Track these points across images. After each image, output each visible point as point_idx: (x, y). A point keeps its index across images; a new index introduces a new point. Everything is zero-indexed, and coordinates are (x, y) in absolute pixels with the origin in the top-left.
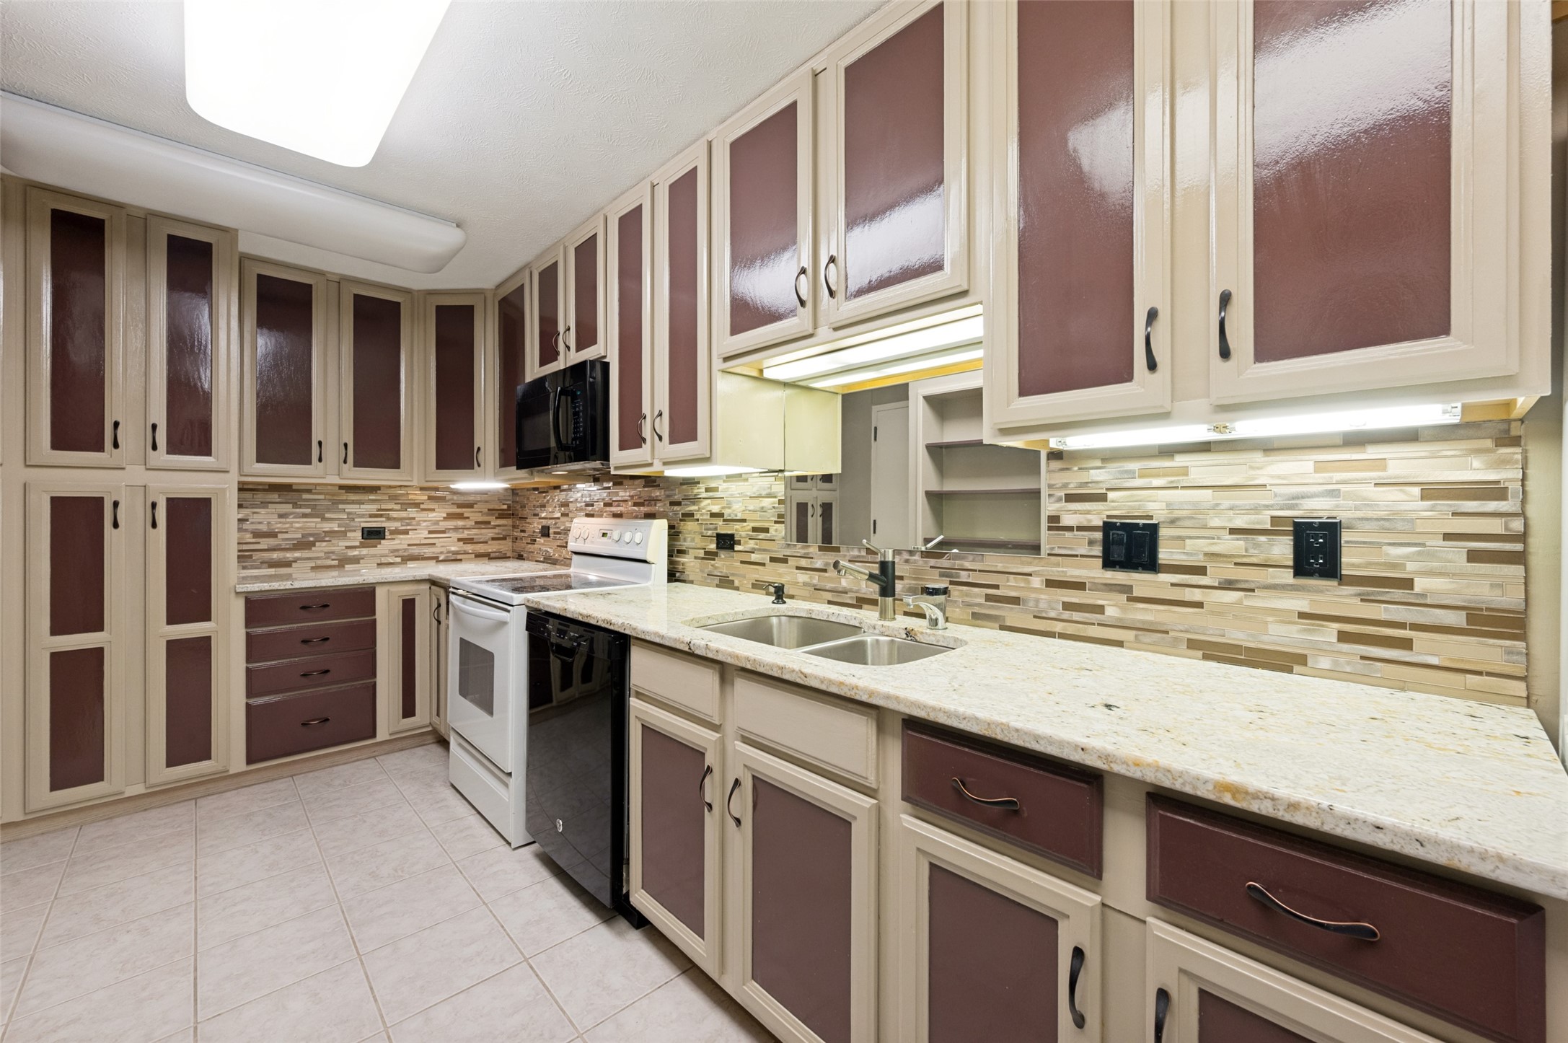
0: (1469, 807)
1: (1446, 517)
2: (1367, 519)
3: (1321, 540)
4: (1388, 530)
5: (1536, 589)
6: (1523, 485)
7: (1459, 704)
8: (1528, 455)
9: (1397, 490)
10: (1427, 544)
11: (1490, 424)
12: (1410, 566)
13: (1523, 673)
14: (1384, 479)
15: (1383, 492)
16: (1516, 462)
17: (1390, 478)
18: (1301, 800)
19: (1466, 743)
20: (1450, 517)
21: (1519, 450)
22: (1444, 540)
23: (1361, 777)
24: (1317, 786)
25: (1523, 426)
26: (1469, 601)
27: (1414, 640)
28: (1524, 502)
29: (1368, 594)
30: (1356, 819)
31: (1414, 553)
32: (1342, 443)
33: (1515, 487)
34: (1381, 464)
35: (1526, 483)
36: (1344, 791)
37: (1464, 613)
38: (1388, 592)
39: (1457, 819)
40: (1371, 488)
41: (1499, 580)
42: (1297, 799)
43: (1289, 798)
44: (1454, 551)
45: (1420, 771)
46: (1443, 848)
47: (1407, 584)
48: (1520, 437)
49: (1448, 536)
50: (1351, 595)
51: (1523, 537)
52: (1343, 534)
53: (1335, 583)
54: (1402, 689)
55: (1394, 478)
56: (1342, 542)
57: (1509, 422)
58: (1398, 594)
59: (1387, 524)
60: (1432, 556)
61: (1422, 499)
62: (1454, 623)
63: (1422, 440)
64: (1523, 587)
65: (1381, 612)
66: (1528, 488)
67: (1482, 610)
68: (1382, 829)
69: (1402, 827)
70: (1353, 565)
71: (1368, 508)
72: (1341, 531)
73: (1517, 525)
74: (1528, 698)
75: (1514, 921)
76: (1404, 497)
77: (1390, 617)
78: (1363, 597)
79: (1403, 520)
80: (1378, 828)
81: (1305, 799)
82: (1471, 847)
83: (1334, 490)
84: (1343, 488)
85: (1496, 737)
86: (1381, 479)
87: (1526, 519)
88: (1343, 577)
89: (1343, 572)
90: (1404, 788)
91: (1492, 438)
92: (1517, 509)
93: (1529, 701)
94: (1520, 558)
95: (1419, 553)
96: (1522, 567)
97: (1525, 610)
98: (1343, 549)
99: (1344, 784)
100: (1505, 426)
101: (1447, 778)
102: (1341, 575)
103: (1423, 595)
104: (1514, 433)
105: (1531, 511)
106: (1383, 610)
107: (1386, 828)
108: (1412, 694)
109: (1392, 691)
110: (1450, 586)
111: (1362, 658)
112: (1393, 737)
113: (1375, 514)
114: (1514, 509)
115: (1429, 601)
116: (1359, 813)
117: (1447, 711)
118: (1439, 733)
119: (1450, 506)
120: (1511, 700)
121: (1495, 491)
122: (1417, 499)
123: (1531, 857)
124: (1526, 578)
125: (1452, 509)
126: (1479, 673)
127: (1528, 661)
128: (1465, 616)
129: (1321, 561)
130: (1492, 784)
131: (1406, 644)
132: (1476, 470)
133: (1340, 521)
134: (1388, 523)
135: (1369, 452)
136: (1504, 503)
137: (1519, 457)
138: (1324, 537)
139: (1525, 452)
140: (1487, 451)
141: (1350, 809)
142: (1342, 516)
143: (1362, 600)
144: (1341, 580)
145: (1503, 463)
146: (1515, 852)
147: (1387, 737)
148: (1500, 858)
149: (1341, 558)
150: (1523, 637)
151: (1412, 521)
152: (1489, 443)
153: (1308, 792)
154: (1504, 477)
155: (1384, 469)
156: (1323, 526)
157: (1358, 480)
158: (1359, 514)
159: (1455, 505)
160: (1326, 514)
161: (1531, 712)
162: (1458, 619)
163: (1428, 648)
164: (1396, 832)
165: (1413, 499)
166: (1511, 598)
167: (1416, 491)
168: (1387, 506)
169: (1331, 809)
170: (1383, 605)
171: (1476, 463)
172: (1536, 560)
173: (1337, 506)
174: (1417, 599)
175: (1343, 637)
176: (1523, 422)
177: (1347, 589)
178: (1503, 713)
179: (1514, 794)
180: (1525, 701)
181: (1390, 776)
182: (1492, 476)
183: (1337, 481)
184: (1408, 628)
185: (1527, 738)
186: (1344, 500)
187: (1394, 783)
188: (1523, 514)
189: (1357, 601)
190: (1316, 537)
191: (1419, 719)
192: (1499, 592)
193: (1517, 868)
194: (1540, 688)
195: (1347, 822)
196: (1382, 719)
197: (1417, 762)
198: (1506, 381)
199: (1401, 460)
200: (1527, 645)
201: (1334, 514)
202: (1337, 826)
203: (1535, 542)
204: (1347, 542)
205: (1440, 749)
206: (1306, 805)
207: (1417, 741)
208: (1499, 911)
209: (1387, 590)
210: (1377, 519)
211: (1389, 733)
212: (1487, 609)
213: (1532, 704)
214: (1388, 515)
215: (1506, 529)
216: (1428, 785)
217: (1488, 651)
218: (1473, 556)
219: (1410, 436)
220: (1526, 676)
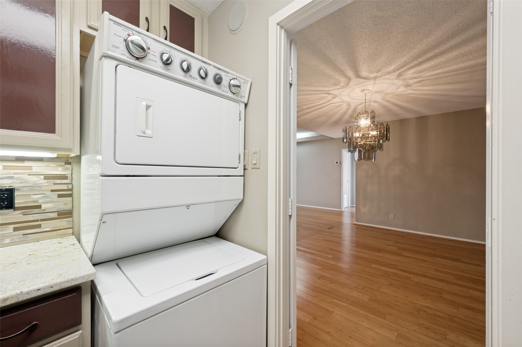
0: (63, 270)
1: (51, 185)
2: (25, 187)
3: (6, 195)
4: (33, 190)
5: (75, 203)
6: (72, 176)
7: (55, 240)
8: (73, 167)
9: (36, 177)
10: (46, 193)
11: (63, 158)
12: (40, 201)
13: (71, 226)
14: (31, 173)
15: (31, 177)
16: (70, 169)
17: (34, 173)
18: (9, 296)
19: (60, 252)
20: (53, 185)
21: (70, 166)
22: (51, 192)
23: (30, 276)
24: (14, 287)
25: (72, 160)
26: (58, 209)
27: (42, 224)
28: (72, 180)
29: (25, 212)
30: (31, 291)
31: (42, 197)
32: (15, 160)
33: (70, 176)
34: (30, 168)
35: (72, 175)
36: (25, 284)
37: (57, 213)
38: (33, 210)
39: (61, 275)
40: (27, 176)
41: (66, 202)
42: (7, 296)
43: (4, 298)
44: (54, 195)
45: (48, 266)
46: (58, 285)
47: (40, 207)
48: (71, 162)
49: (52, 191)
50: (19, 214)
51: (71, 190)
52: (15, 192)
53: (11, 210)
54: (38, 241)
55: (35, 173)
56: (15, 195)
57: (68, 158)
58: (36, 211)
59: (32, 188)
60: (47, 197)
61: (44, 179)
62: (54, 216)
63: (44, 161)
64: (72, 203)
65: (31, 218)
66: (73, 176)
67: (61, 211)
68: (40, 289)
69: (46, 285)
70: (20, 203)
71: (26, 183)
72: (14, 191)
73: (70, 186)
74: (73, 233)
75: (75, 294)
76: (38, 179)
77: (34, 219)
78: (24, 214)
79: (38, 186)
80: (39, 290)
81: (10, 295)
82: (65, 281)
83: (12, 177)
84: (15, 176)
85: (67, 247)
86: (30, 173)
87: (72, 185)
88: (15, 208)
89: (16, 206)
90: (45, 273)
91: (64, 162)
92: (70, 182)
93: (73, 234)
94: (71, 195)
95: (43, 197)
96: (72, 198)
97: (72, 209)
98: (15, 198)
99: (25, 282)
100: (67, 159)
101: (56, 264)
102: (15, 207)
103: (45, 210)
104: (70, 161)
105: (74, 182)
106: (31, 217)
107: (41, 288)
108: (41, 242)
109: (34, 243)
110: (53, 206)
111: (23, 235)
112: (38, 259)
113: (29, 185)
114: (69, 182)
115: (46, 211)
116: (32, 289)
117: (53, 244)
118: (52, 251)
119: (53, 181)
120: (68, 235)
121: (64, 177)
122: (42, 180)
123: (79, 275)
124: (72, 201)
125: (53, 182)
126: (61, 230)
127: (73, 222)
128: (57, 214)
129: (6, 203)
130: (68, 261)
131: (39, 226)
132: (59, 171)
133: (14, 188)
134: (34, 188)
135: (26, 164)
136: (67, 180)
137: (71, 168)
138: (7, 194)
139: (72, 167)
140: (63, 166)
141: (29, 289)
142: (15, 186)
143: (23, 215)
144: (14, 209)
145: (67, 169)
146: (76, 276)
147: (36, 259)
148: (72, 280)
149: (14, 201)
150: (72, 217)
151: (41, 187)
152: (63, 164)
153: (12, 291)
154: (67, 173)
155: (31, 169)
156: (7, 190)
157: (21, 173)
158: (22, 185)
159: (54, 181)
160: (9, 185)
161: (74, 236)
162: (55, 215)
163: (46, 226)
164: (44, 288)
165: (41, 179)
166: (69, 207)
167: (42, 177)
168: (32, 182)
169: (22, 293)
170: (31, 215)
171: (60, 169)
172: (75, 196)
173: (13, 182)
174: (43, 211)
175: (15, 229)
176: (72, 158)
177: (17, 212)
178: (67, 239)
179: (73, 261)
180: (72, 234)
181: (40, 272)
182: (64, 173)
183: (13, 173)
184: (40, 221)
185: (74, 244)
186: (16, 180)
187: (41, 273)
188: (72, 183)
189: (21, 215)
190: (4, 194)
191: (45, 249)
192: (66, 205)
193: (76, 280)
194: (76, 229)
195: (28, 293)
196: (33, 254)
197: (47, 263)
198: (70, 150)
199: (37, 167)
200: (73, 219)
201: (12, 185)
202: (24, 297)
203: (75, 191)
204: (17, 195)
205: (53, 256)
206: (11, 297)
207: (46, 257)
208: (71, 294)
209: (32, 210)
210: (29, 187)
211: (36, 258)
212: (63, 211)
213: (74, 234)
214: (33, 185)
215: (68, 187)
216: (52, 269)
217: (63, 223)
218: (59, 196)
219: (40, 160)
220: (72, 227)
